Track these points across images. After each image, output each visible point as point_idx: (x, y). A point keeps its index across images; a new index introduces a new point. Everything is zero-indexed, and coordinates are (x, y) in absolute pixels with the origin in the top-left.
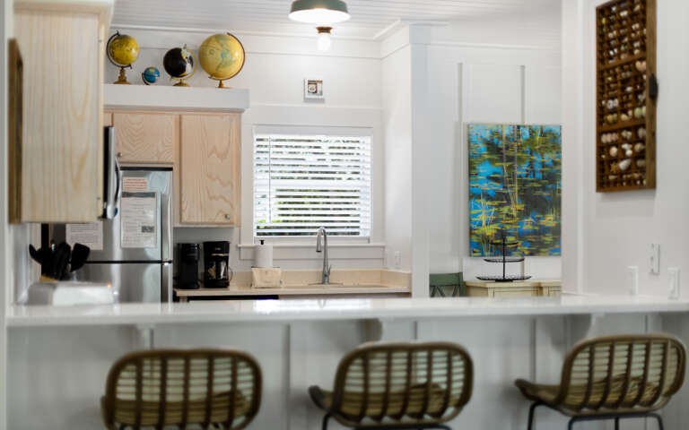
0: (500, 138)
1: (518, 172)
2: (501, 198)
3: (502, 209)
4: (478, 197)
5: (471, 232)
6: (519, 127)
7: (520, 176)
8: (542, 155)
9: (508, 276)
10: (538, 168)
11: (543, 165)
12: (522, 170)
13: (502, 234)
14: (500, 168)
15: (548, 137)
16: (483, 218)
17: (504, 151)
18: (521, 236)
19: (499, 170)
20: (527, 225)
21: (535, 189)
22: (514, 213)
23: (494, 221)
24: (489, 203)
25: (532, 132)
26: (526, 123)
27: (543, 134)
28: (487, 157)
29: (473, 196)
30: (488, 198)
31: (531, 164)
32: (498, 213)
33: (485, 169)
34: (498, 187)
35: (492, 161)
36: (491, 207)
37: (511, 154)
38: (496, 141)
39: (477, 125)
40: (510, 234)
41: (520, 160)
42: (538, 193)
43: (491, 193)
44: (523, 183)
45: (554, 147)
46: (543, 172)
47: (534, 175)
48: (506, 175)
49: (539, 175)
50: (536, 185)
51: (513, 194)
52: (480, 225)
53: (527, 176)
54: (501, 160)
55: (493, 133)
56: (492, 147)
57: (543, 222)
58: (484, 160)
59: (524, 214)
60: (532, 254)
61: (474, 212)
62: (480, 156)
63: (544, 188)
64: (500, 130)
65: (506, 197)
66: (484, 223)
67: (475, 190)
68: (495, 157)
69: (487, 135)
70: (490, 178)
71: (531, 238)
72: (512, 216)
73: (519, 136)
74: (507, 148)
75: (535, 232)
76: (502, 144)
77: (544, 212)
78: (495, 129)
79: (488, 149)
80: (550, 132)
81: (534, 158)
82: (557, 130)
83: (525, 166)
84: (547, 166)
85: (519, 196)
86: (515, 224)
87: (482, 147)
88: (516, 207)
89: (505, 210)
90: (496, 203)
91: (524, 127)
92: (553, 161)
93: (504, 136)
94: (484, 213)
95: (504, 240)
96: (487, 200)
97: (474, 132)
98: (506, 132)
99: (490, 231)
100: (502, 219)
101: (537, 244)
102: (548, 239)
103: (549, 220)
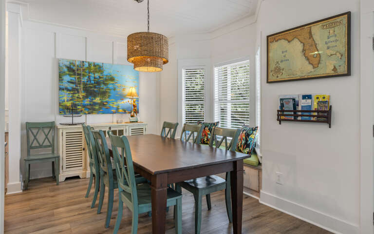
0: (74, 66)
1: (83, 80)
2: (75, 90)
3: (75, 95)
4: (63, 89)
5: (60, 104)
6: (83, 62)
7: (84, 82)
8: (94, 74)
9: (74, 122)
10: (92, 79)
11: (95, 78)
12: (85, 79)
13: (74, 105)
14: (73, 78)
15: (97, 67)
16: (65, 98)
17: (76, 71)
18: (84, 106)
19: (73, 79)
20: (87, 102)
21: (91, 87)
22: (81, 97)
23: (71, 100)
24: (68, 92)
25: (90, 64)
26: (88, 60)
27: (95, 65)
28: (68, 73)
29: (61, 89)
30: (68, 90)
31: (89, 77)
32: (73, 96)
33: (67, 78)
34: (73, 86)
35: (70, 75)
36: (69, 94)
37: (79, 72)
38: (72, 67)
39: (63, 59)
40: (79, 105)
41: (84, 75)
42: (93, 89)
43: (70, 88)
44: (85, 84)
45: (100, 71)
46: (94, 81)
47: (90, 82)
48: (77, 81)
49: (93, 82)
50: (91, 86)
51: (80, 89)
52: (64, 101)
53: (87, 82)
54: (75, 75)
55: (71, 63)
56: (70, 69)
57: (94, 101)
58: (67, 74)
59: (85, 97)
60: (89, 113)
61: (60, 96)
62: (64, 72)
63: (95, 87)
64: (74, 62)
65: (77, 90)
66: (66, 101)
67: (61, 87)
68: (72, 73)
69: (68, 64)
70: (68, 82)
71: (89, 107)
72: (80, 98)
73: (83, 65)
74: (78, 70)
75: (90, 105)
76: (75, 68)
77: (95, 96)
78: (72, 62)
79: (68, 70)
80: (98, 65)
81: (91, 75)
82: (101, 65)
83: (86, 78)
84: (96, 78)
85: (83, 90)
86: (82, 101)
87: (65, 69)
88: (82, 94)
89: (77, 95)
90: (72, 92)
91: (86, 62)
92: (99, 77)
93: (76, 65)
94: (66, 96)
95: (76, 108)
96: (67, 91)
97: (61, 62)
98: (77, 63)
99: (69, 104)
100: (75, 99)
101: (91, 109)
102: (97, 107)
103: (97, 100)
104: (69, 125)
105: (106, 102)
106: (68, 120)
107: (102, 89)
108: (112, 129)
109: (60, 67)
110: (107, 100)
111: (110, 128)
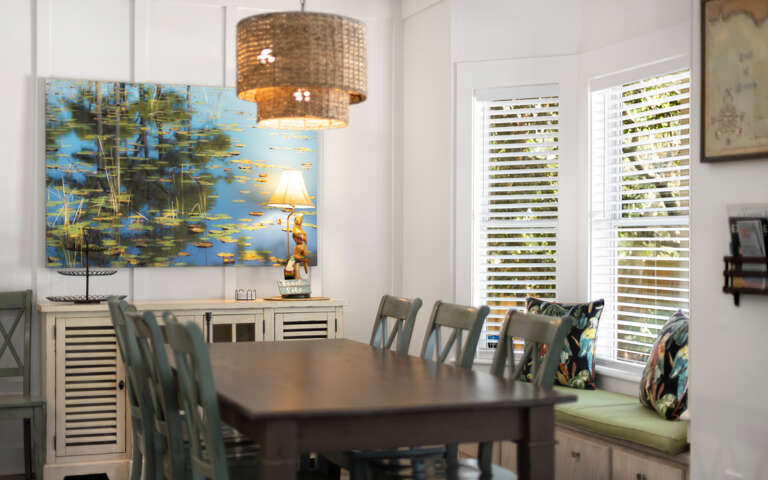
0: (94, 100)
1: (121, 149)
2: (95, 185)
3: (95, 201)
4: (59, 183)
5: (49, 233)
6: (123, 85)
7: (125, 155)
8: (159, 126)
10: (152, 142)
11: (161, 140)
12: (127, 146)
13: (93, 236)
14: (88, 143)
15: (169, 100)
16: (65, 212)
17: (100, 118)
18: (125, 239)
19: (92, 145)
20: (135, 223)
21: (149, 173)
22: (115, 207)
23: (83, 218)
24: (75, 192)
25: (144, 93)
26: (138, 79)
27: (161, 96)
28: (72, 126)
29: (52, 181)
30: (74, 184)
31: (142, 137)
32: (88, 206)
33: (70, 144)
34: (91, 169)
35: (80, 133)
36: (77, 197)
37: (111, 123)
38: (86, 103)
39: (58, 80)
40: (107, 236)
41: (125, 132)
42: (153, 178)
43: (79, 178)
44: (129, 164)
45: (177, 115)
46: (160, 149)
47: (146, 155)
48: (103, 153)
49: (154, 154)
50: (148, 167)
51: (114, 179)
52: (62, 223)
53: (136, 154)
54: (95, 131)
55: (83, 93)
56: (80, 112)
57: (160, 220)
58: (69, 130)
59: (129, 208)
60: (142, 264)
61: (51, 204)
62: (62, 124)
63: (161, 172)
64: (94, 89)
65: (103, 183)
66: (66, 220)
67: (54, 173)
68: (85, 127)
69: (72, 94)
70: (76, 156)
71: (141, 242)
72: (112, 211)
73: (123, 97)
74: (105, 114)
75: (147, 234)
76: (95, 108)
77: (162, 205)
78: (87, 88)
79: (75, 115)
80: (171, 93)
81: (148, 128)
82: (183, 92)
83: (132, 141)
84: (166, 141)
85: (123, 183)
86: (118, 222)
87: (66, 114)
88: (118, 198)
89: (101, 202)
90: (86, 192)
91: (132, 85)
92: (177, 135)
93: (100, 98)
94: (68, 205)
95: (100, 243)
96: (72, 187)
97: (53, 89)
98: (103, 92)
99: (76, 232)
100: (96, 215)
101: (150, 251)
102: (168, 243)
103: (170, 217)
104: (78, 302)
105: (202, 224)
106: (74, 286)
107: (186, 177)
108: (215, 321)
109: (48, 109)
110: (203, 216)
111: (208, 317)
